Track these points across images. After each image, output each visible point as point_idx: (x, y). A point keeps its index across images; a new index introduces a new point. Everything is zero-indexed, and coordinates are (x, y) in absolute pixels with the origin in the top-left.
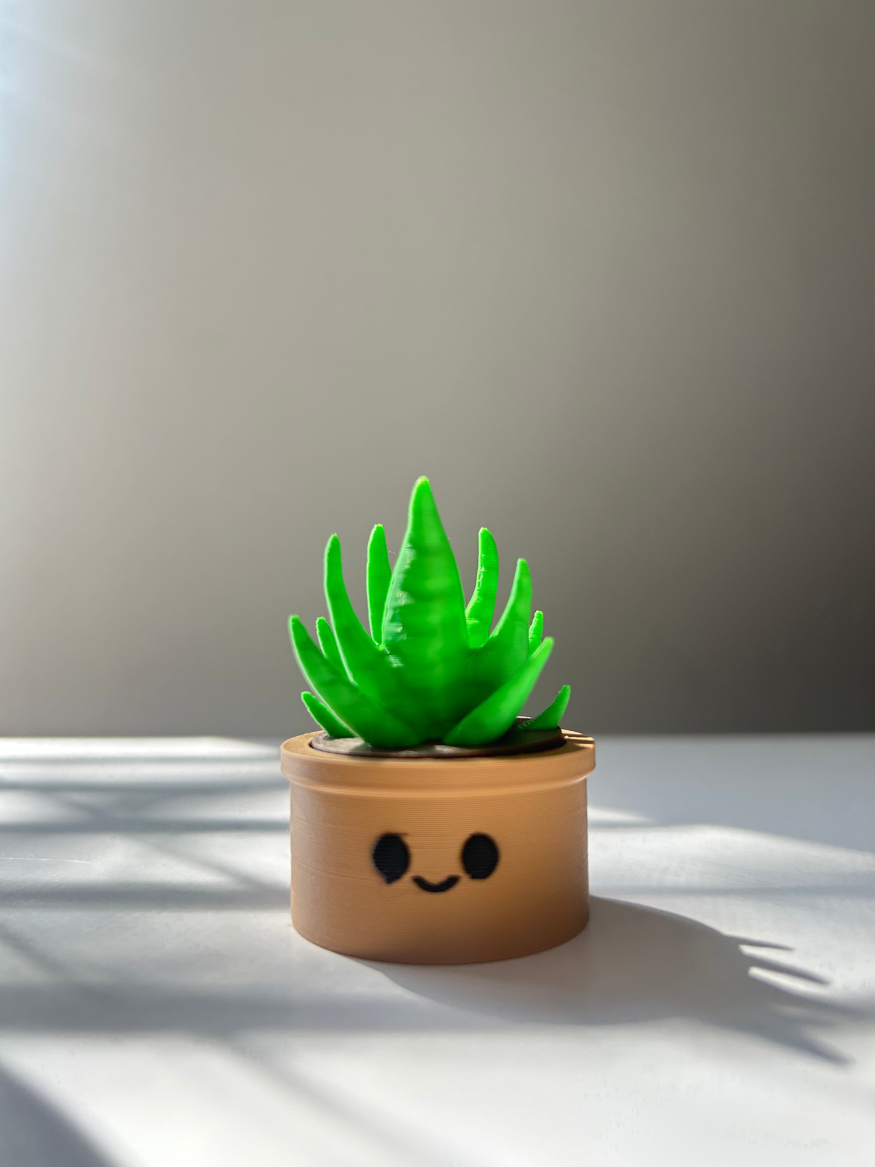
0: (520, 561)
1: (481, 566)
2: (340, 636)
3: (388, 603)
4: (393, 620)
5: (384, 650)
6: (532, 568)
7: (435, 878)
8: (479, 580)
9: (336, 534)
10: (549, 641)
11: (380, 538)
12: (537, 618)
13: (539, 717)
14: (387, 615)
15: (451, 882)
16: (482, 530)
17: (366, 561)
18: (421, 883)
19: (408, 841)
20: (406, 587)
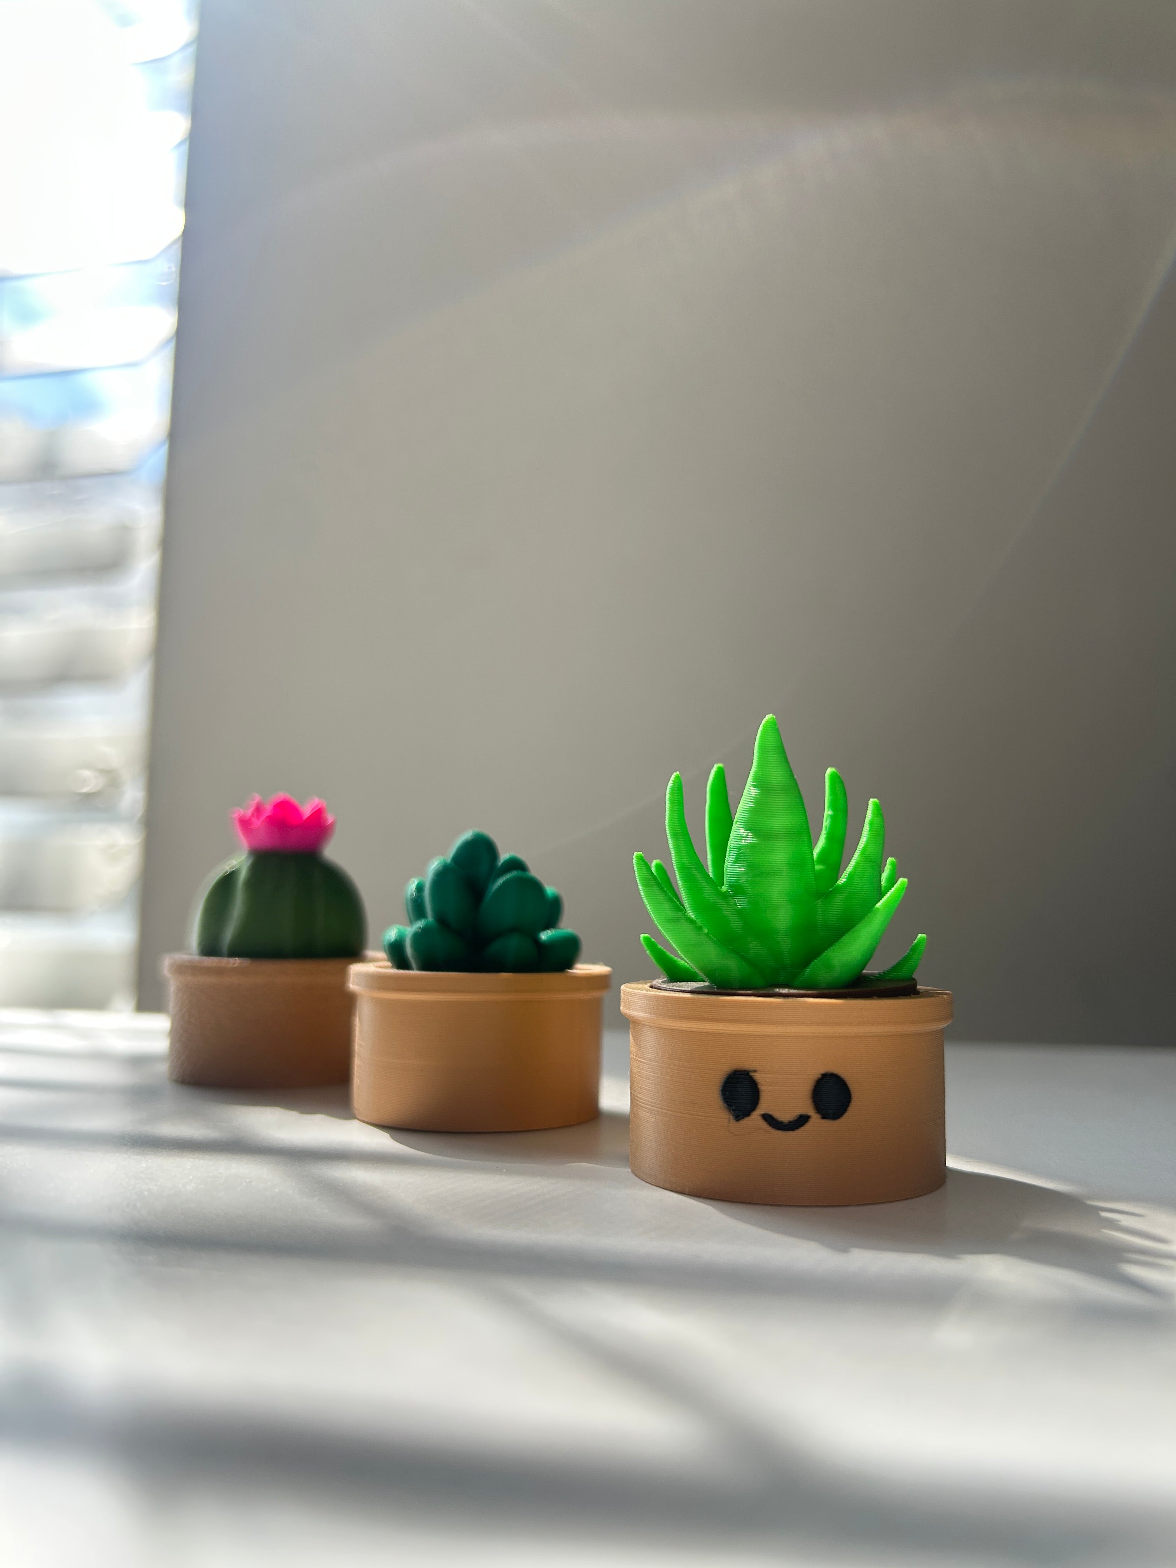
0: (872, 801)
1: (829, 808)
2: (682, 876)
3: (732, 843)
4: (737, 860)
5: (727, 891)
6: (883, 811)
7: (786, 1115)
8: (826, 823)
9: (678, 772)
10: (903, 881)
11: (721, 776)
12: (889, 865)
13: (892, 967)
14: (730, 858)
15: (801, 1121)
16: (830, 771)
17: (706, 802)
18: (769, 1119)
19: (757, 1077)
20: (750, 826)
